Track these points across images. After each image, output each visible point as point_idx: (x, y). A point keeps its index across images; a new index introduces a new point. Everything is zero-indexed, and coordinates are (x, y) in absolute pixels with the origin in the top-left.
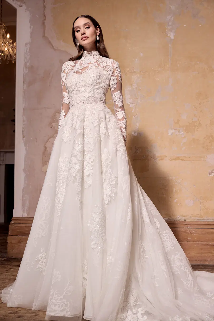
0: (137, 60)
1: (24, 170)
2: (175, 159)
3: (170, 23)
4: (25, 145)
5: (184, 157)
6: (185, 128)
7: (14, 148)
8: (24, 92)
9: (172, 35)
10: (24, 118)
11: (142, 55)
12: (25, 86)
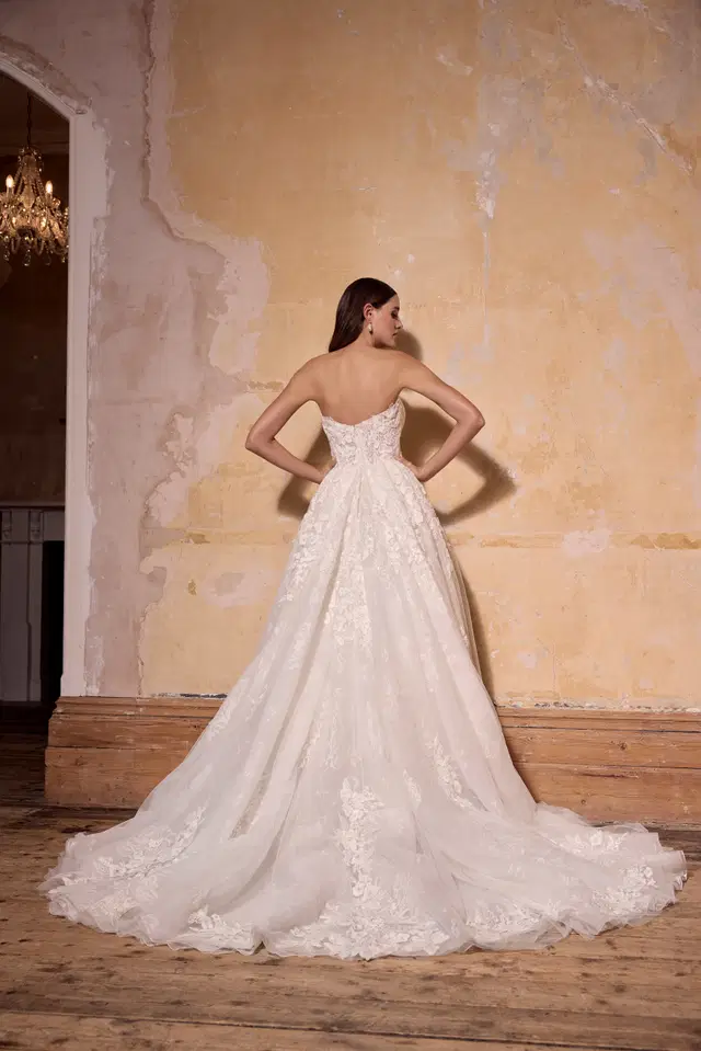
0: (397, 272)
1: (92, 569)
2: (495, 544)
3: (487, 173)
4: (94, 501)
5: (516, 537)
6: (520, 461)
7: (63, 498)
8: (90, 354)
9: (489, 207)
10: (92, 427)
11: (411, 258)
12: (94, 339)
